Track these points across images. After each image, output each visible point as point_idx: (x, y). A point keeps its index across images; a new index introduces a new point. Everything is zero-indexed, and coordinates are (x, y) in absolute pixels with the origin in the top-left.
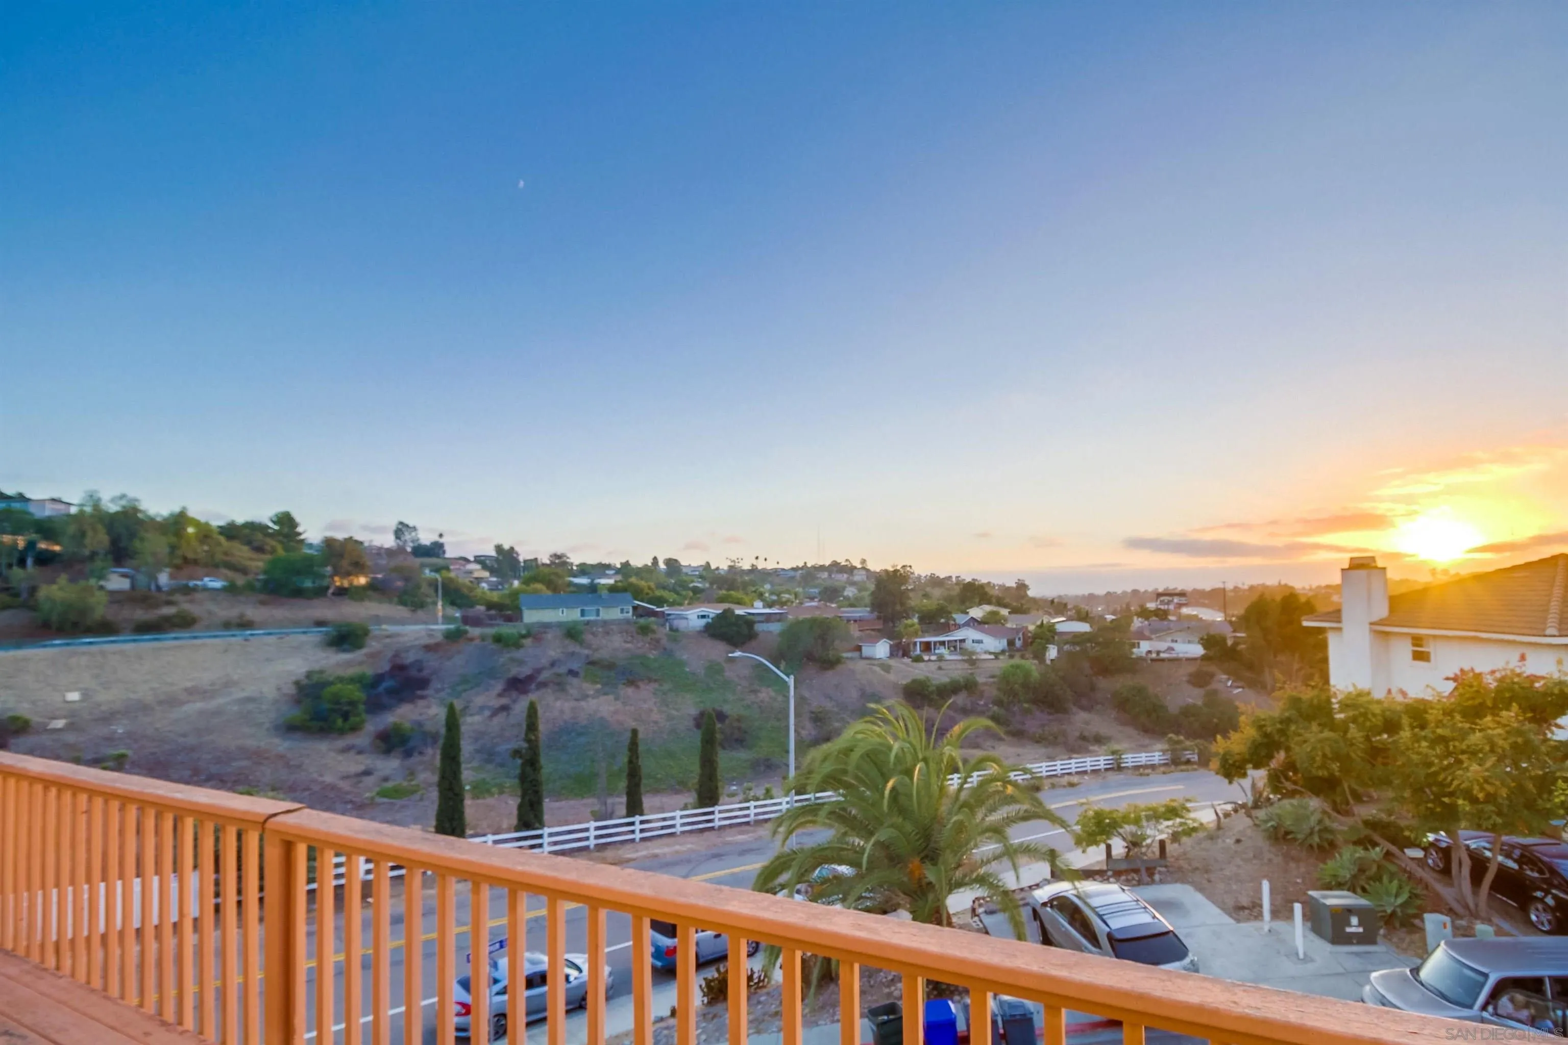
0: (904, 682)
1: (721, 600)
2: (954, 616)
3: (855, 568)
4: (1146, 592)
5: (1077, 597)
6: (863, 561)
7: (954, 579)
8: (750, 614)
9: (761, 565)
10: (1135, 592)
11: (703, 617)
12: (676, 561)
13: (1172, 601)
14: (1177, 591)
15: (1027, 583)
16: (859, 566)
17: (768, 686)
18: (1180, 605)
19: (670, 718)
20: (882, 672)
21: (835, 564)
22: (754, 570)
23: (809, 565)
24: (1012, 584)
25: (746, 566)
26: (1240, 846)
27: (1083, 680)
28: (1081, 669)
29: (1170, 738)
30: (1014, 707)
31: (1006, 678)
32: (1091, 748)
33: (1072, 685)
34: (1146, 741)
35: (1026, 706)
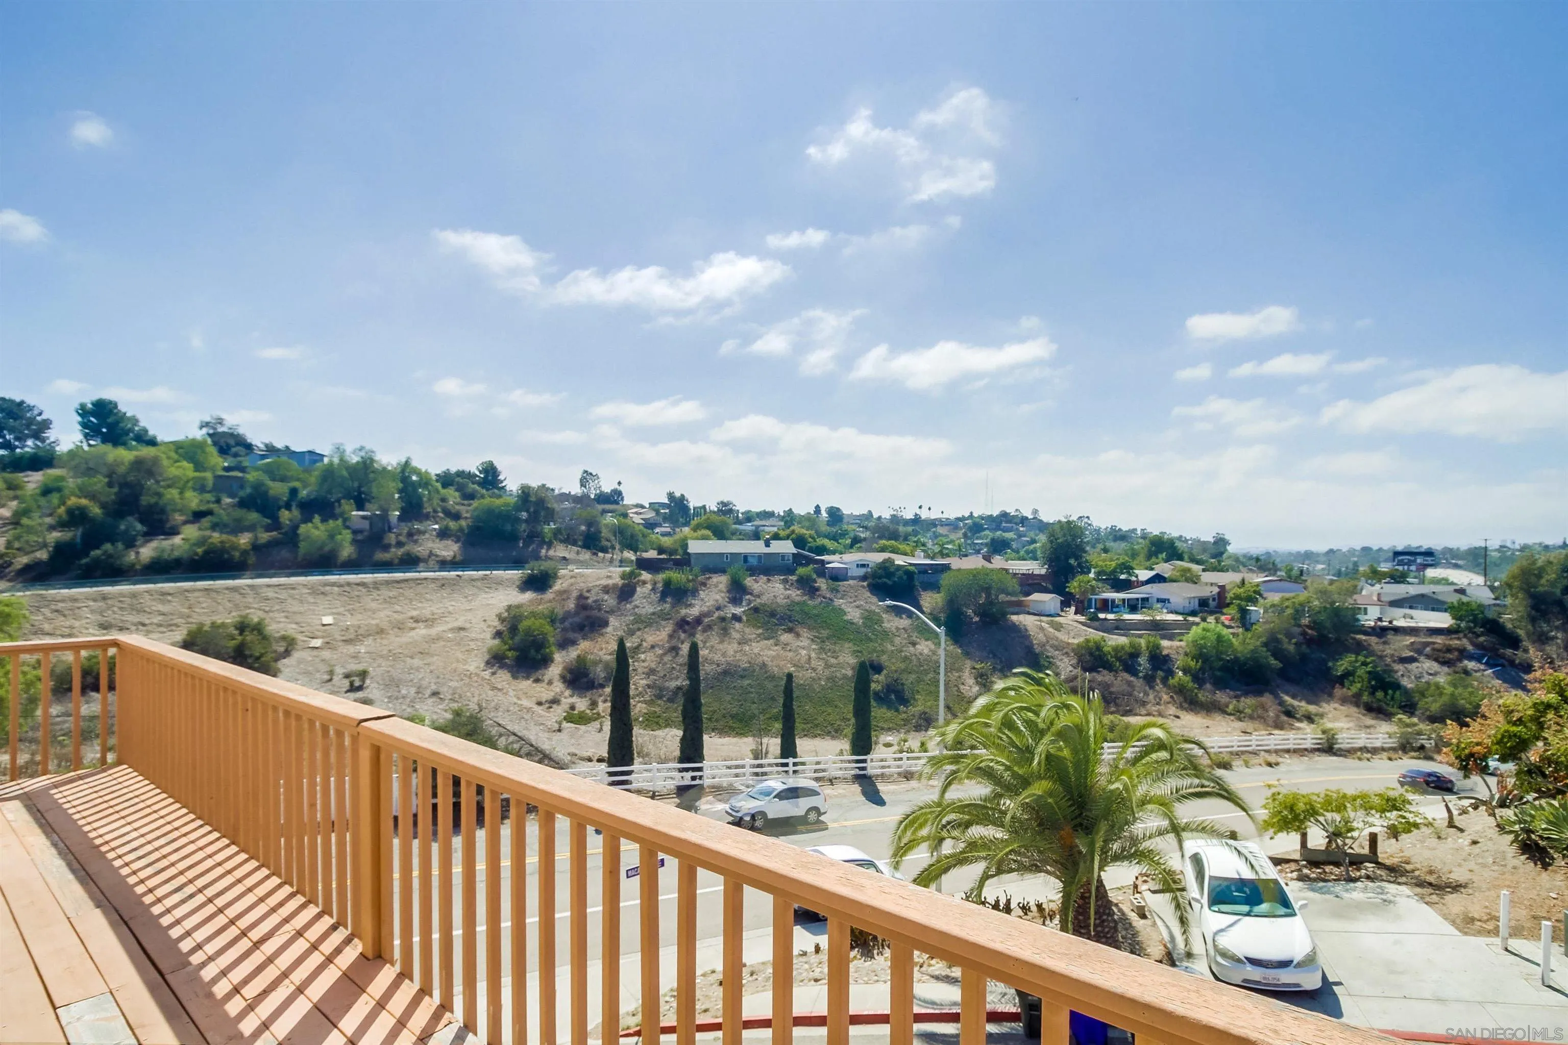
0: (1076, 641)
1: (883, 550)
2: (1136, 571)
3: (1027, 518)
4: (1380, 550)
5: (1290, 554)
6: (1035, 512)
7: (1139, 532)
8: (911, 564)
9: (924, 515)
10: (1366, 550)
11: (863, 566)
12: (838, 509)
13: (1415, 561)
14: (1423, 550)
15: (1226, 537)
16: (1030, 517)
17: (927, 640)
18: (1426, 566)
19: (828, 666)
20: (1051, 630)
21: (1004, 515)
22: (917, 520)
23: (975, 515)
24: (1209, 538)
25: (909, 515)
26: (1476, 849)
27: (1291, 648)
28: (1289, 636)
29: (1400, 719)
30: (1203, 674)
31: (1194, 642)
32: (1298, 725)
33: (1277, 653)
34: (1369, 721)
35: (1218, 673)
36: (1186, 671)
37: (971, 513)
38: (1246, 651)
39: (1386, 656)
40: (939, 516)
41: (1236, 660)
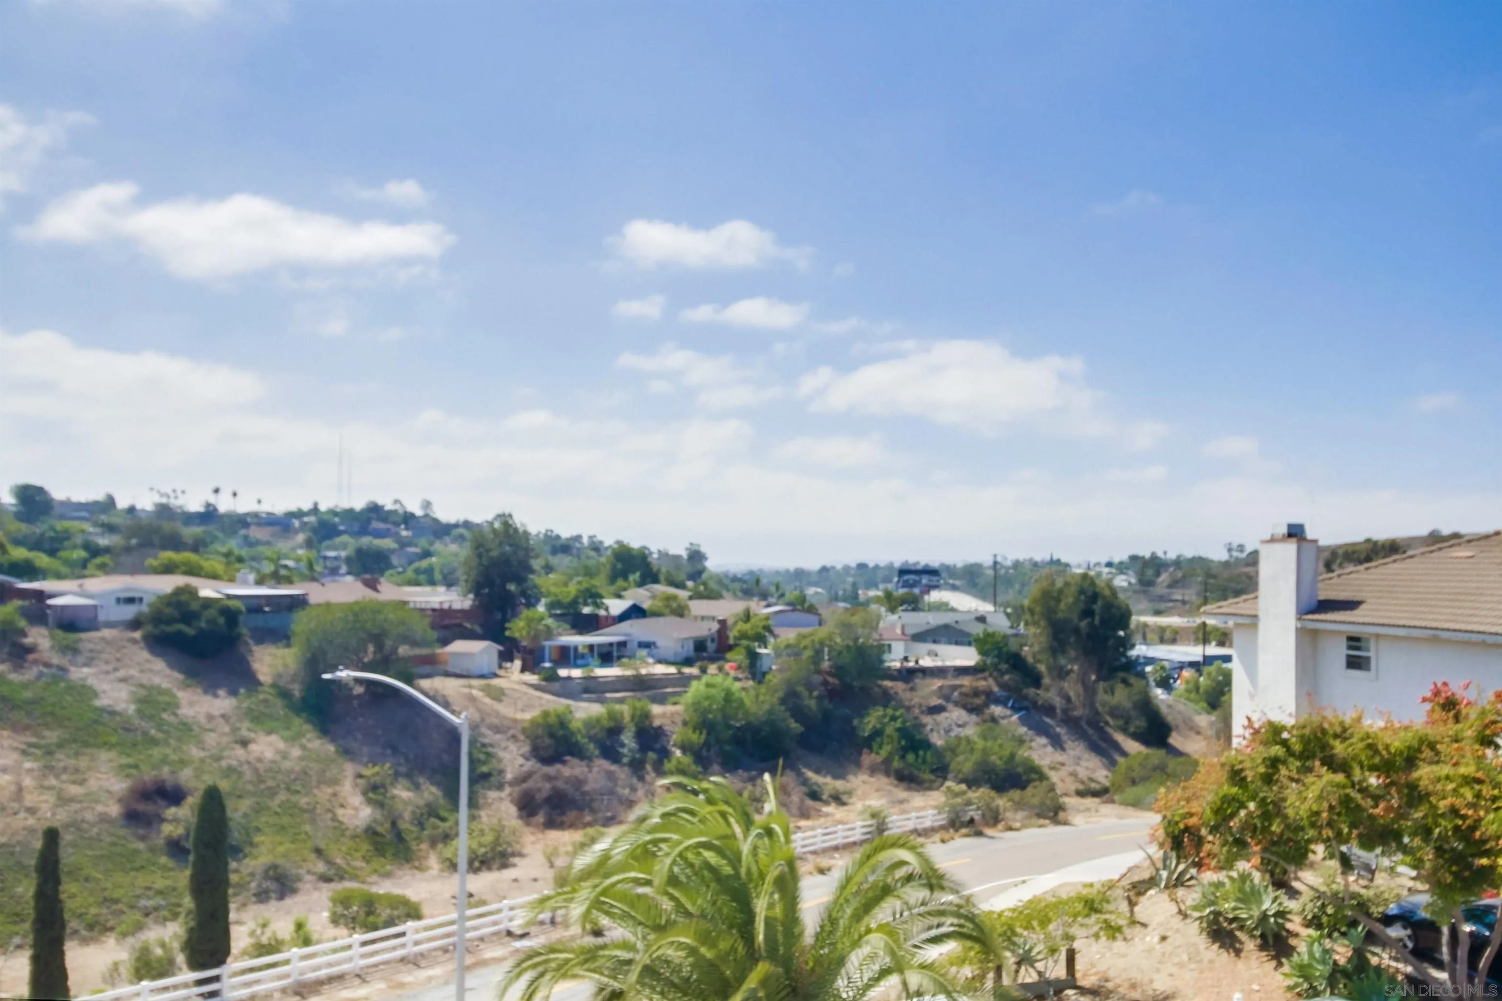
0: (527, 716)
1: (168, 569)
2: (606, 601)
3: (412, 515)
4: (877, 567)
5: (778, 573)
6: (427, 505)
7: (585, 540)
8: (229, 597)
9: (224, 505)
10: (862, 566)
11: (131, 601)
12: (40, 490)
13: (919, 582)
14: (919, 567)
15: (703, 549)
16: (419, 513)
17: (269, 733)
18: (929, 589)
19: (63, 800)
20: (487, 700)
21: (374, 509)
22: (209, 515)
23: (323, 508)
24: (680, 550)
25: (194, 505)
26: (1168, 946)
27: (812, 704)
28: (810, 687)
29: (948, 788)
30: (709, 750)
31: (696, 705)
32: (826, 809)
33: (798, 713)
34: (902, 794)
35: (728, 748)
36: (684, 748)
37: (316, 505)
38: (761, 713)
39: (914, 706)
40: (252, 507)
41: (748, 726)
